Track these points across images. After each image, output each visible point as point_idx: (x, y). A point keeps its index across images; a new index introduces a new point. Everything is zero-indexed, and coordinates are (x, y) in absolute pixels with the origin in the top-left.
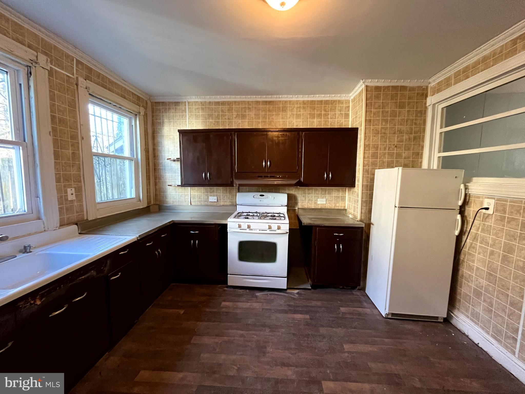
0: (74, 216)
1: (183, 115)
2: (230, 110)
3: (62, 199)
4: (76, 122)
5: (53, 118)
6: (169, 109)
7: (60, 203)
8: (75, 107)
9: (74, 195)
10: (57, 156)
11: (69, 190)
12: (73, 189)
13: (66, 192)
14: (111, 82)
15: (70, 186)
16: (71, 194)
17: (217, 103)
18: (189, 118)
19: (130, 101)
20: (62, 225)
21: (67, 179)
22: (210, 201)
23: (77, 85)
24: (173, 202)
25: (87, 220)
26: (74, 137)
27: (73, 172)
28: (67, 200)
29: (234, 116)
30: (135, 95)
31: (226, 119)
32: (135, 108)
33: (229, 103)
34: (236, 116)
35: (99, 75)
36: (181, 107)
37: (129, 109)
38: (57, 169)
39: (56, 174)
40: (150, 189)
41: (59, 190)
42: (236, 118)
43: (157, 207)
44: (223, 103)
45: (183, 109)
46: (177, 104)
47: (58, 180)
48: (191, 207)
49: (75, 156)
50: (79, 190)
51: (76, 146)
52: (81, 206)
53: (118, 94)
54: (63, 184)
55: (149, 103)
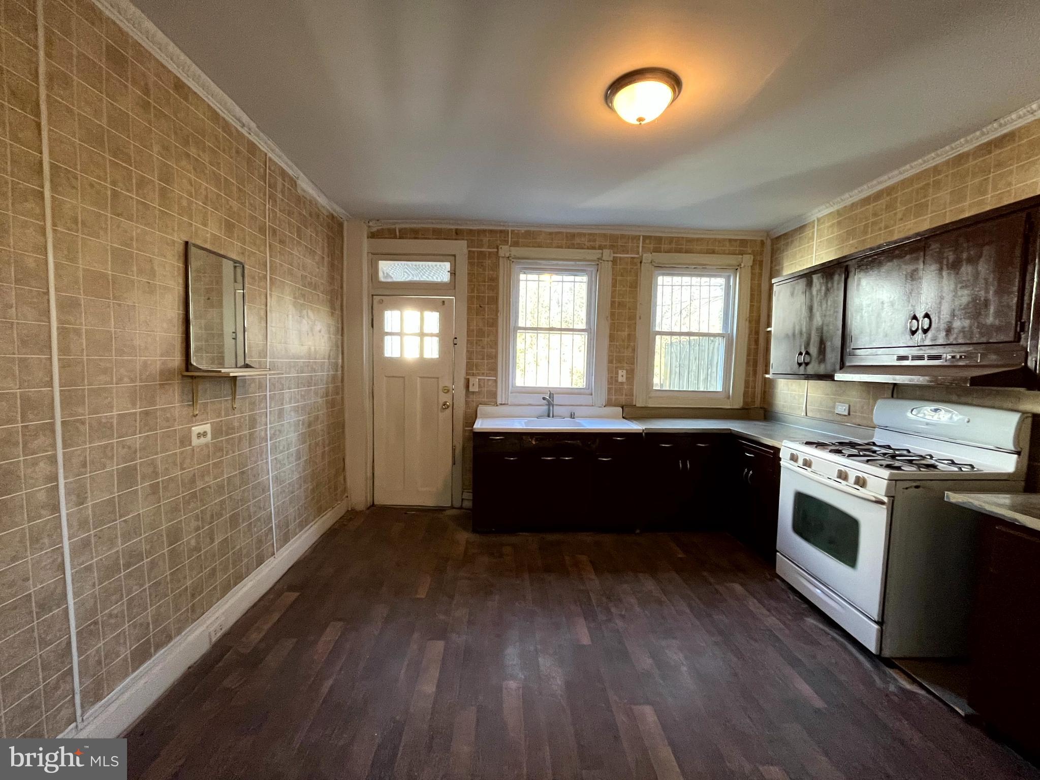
0: (623, 399)
1: (809, 247)
2: (890, 207)
3: (612, 380)
4: (635, 302)
5: (613, 303)
6: (792, 242)
7: (610, 383)
8: (636, 287)
9: (625, 376)
10: (612, 338)
11: (620, 371)
12: (625, 371)
13: (617, 373)
14: (690, 241)
15: (622, 368)
16: (622, 376)
17: (866, 201)
18: (816, 250)
19: (724, 254)
20: (609, 404)
21: (620, 360)
22: (836, 412)
23: (641, 262)
24: (783, 406)
25: (635, 406)
26: (632, 317)
27: (627, 353)
28: (617, 381)
29: (899, 216)
30: (736, 240)
31: (880, 229)
32: (733, 260)
33: (889, 191)
34: (904, 215)
35: (671, 240)
36: (808, 233)
37: (720, 266)
38: (610, 351)
39: (609, 356)
40: (754, 381)
41: (610, 371)
42: (902, 219)
43: (762, 412)
44: (878, 196)
45: (810, 235)
46: (802, 228)
47: (610, 362)
48: (805, 420)
49: (631, 337)
50: (631, 373)
51: (632, 327)
52: (632, 389)
53: (700, 252)
54: (615, 365)
55: (768, 243)
